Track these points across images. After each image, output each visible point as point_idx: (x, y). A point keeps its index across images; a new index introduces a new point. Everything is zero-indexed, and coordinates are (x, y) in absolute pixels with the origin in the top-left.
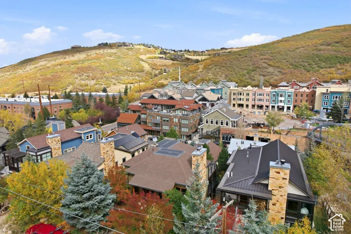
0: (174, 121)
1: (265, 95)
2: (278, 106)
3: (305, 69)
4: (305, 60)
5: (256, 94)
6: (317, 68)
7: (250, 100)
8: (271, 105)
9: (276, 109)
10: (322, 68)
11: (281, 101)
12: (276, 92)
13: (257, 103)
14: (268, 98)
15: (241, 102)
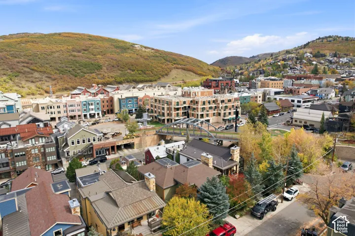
0: (33, 152)
1: (76, 105)
2: (90, 114)
3: (72, 74)
4: (67, 65)
5: (68, 106)
6: (82, 74)
7: (62, 112)
8: (83, 114)
9: (88, 116)
10: (85, 73)
11: (92, 109)
12: (86, 102)
13: (70, 114)
14: (79, 108)
15: (53, 116)
